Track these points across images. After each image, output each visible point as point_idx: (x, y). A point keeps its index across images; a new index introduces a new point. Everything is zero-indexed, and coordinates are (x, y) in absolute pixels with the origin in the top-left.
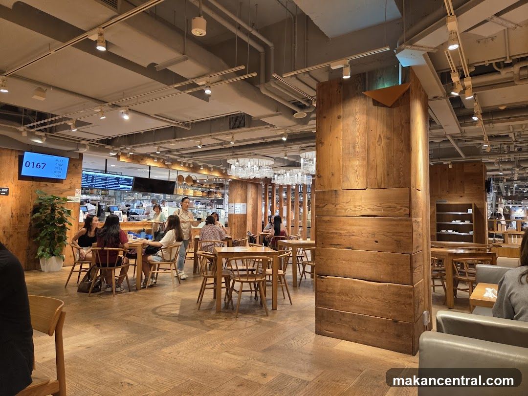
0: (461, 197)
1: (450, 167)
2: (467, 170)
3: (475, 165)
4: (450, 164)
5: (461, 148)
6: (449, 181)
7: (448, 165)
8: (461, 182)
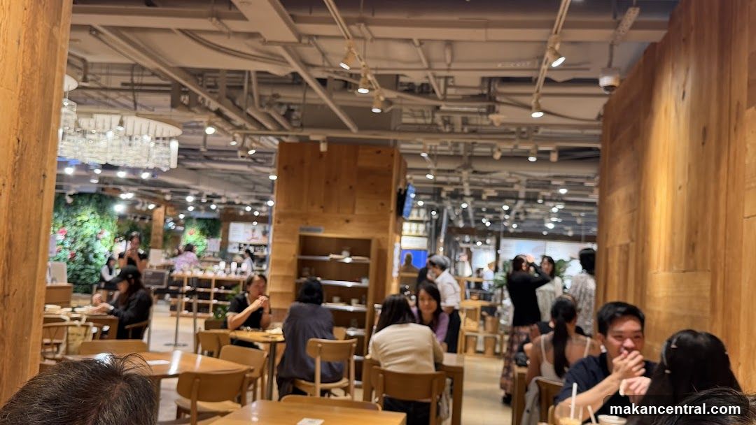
0: (348, 221)
1: (323, 147)
2: (364, 162)
3: (379, 152)
4: (324, 142)
5: (343, 108)
6: (328, 183)
7: (317, 143)
8: (351, 187)
